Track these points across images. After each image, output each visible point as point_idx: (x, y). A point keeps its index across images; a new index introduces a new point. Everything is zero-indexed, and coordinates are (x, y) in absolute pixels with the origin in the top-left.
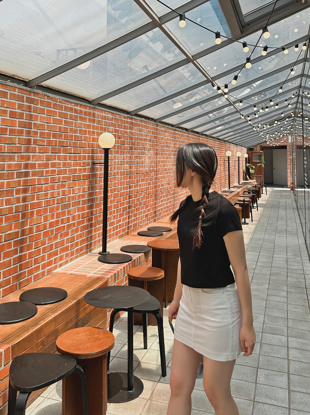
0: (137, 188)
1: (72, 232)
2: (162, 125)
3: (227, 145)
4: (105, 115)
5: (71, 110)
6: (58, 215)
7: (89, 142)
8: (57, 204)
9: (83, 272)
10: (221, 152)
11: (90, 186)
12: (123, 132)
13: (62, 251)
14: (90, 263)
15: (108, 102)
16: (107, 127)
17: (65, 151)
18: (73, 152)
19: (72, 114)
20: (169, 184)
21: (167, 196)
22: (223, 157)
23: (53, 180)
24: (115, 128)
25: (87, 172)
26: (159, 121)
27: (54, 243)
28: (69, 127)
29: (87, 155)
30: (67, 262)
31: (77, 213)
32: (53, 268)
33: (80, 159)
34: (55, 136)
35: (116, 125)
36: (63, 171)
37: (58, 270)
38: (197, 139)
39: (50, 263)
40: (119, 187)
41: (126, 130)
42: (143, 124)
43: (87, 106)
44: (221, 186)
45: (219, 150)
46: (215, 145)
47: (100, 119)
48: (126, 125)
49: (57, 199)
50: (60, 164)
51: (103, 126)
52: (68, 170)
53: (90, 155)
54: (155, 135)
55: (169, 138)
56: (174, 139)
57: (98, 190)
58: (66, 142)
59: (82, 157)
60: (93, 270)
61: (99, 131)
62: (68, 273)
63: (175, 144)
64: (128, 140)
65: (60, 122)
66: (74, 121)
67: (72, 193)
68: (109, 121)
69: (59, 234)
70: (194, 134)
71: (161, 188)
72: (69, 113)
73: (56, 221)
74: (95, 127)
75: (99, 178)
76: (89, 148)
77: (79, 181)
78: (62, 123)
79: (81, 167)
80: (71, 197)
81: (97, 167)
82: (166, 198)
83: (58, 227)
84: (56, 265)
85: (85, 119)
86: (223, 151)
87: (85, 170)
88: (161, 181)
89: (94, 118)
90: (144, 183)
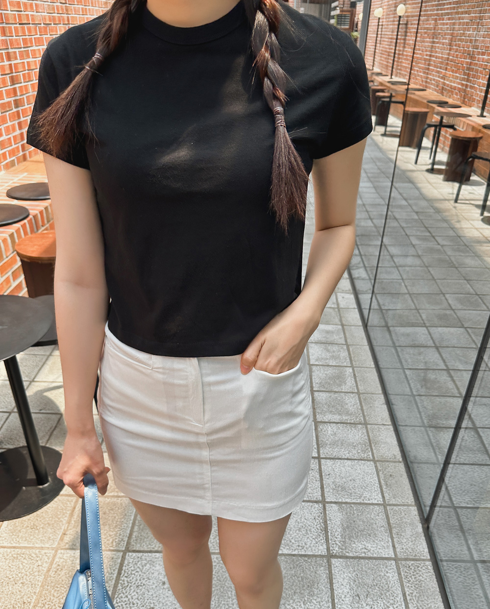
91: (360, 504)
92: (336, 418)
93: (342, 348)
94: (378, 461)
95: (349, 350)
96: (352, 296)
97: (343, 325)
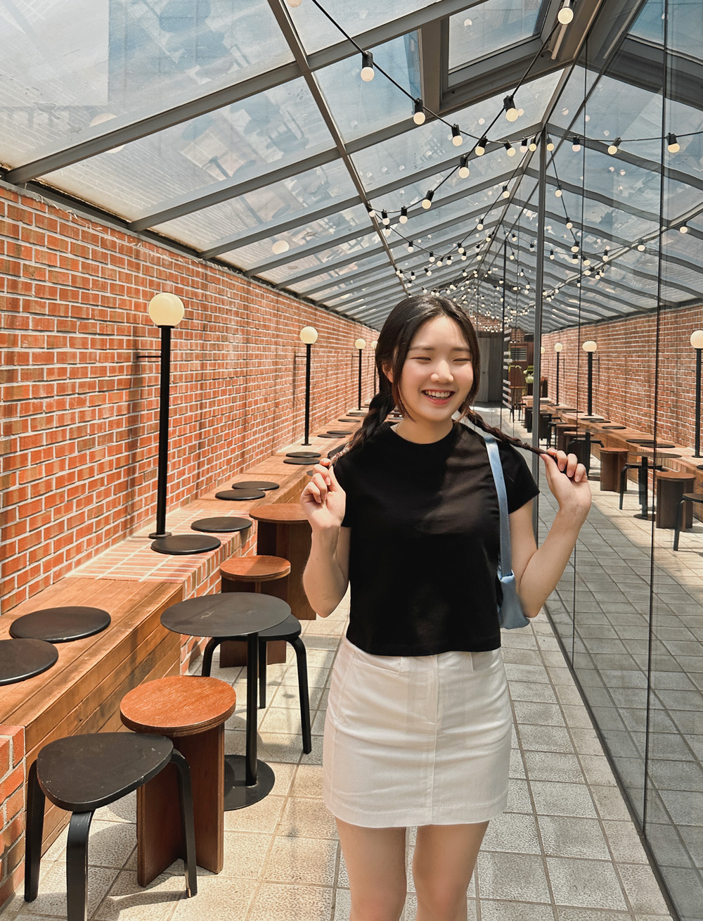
0: (214, 408)
1: (98, 497)
2: (256, 283)
3: (356, 328)
4: (159, 255)
5: (94, 239)
6: (73, 463)
7: (129, 312)
8: (70, 439)
9: (128, 573)
10: (347, 341)
11: (131, 403)
12: (190, 293)
13: (81, 533)
14: (136, 556)
15: (164, 228)
16: (161, 281)
17: (84, 329)
18: (98, 332)
19: (96, 248)
20: (266, 400)
21: (263, 423)
22: (350, 349)
23: (62, 388)
24: (176, 285)
25: (125, 373)
26: (251, 275)
27: (65, 518)
28: (91, 278)
29: (125, 338)
30: (89, 556)
31: (107, 459)
32: (64, 570)
33: (113, 346)
34: (64, 295)
35: (177, 279)
36: (80, 370)
37: (73, 573)
38: (312, 313)
39: (58, 560)
40: (184, 405)
41: (196, 290)
42: (225, 279)
43: (125, 234)
44: (346, 403)
45: (344, 336)
46: (339, 326)
47: (148, 264)
48: (195, 278)
49: (70, 428)
50: (74, 355)
51: (155, 279)
52: (89, 369)
53: (131, 338)
54: (246, 303)
55: (267, 309)
56: (276, 312)
57: (146, 412)
58: (85, 309)
59: (116, 343)
60: (149, 570)
61: (148, 289)
62: (98, 578)
63: (277, 323)
64: (200, 311)
65: (74, 265)
66: (100, 265)
67: (97, 418)
68: (165, 269)
69: (75, 500)
70: (309, 304)
71: (253, 407)
72: (90, 247)
73: (69, 474)
74: (140, 281)
75: (148, 386)
76: (129, 325)
77: (111, 392)
78: (78, 268)
79: (115, 364)
80: (96, 426)
81: (145, 365)
82: (261, 427)
83: (73, 486)
84: (69, 562)
85: (122, 261)
86: (350, 337)
87: (121, 369)
88: (253, 395)
89: (139, 262)
90: (226, 399)
91: (574, 817)
92: (545, 748)
93: (546, 687)
94: (591, 785)
95: (554, 689)
96: (555, 640)
97: (545, 667)
